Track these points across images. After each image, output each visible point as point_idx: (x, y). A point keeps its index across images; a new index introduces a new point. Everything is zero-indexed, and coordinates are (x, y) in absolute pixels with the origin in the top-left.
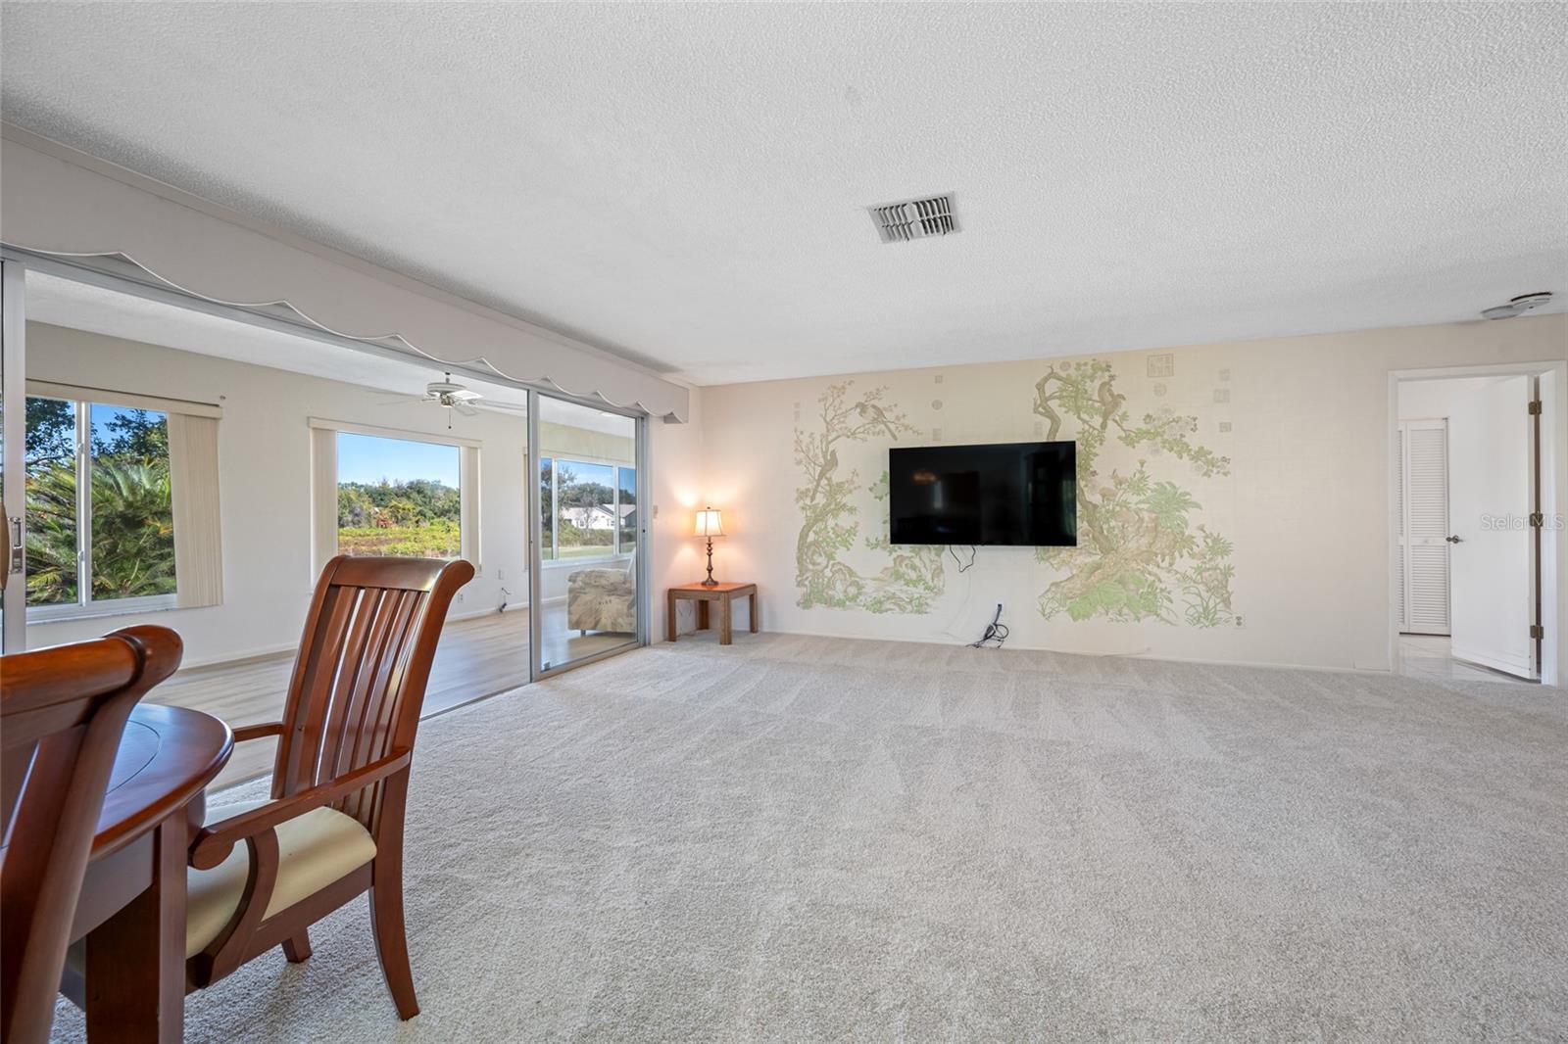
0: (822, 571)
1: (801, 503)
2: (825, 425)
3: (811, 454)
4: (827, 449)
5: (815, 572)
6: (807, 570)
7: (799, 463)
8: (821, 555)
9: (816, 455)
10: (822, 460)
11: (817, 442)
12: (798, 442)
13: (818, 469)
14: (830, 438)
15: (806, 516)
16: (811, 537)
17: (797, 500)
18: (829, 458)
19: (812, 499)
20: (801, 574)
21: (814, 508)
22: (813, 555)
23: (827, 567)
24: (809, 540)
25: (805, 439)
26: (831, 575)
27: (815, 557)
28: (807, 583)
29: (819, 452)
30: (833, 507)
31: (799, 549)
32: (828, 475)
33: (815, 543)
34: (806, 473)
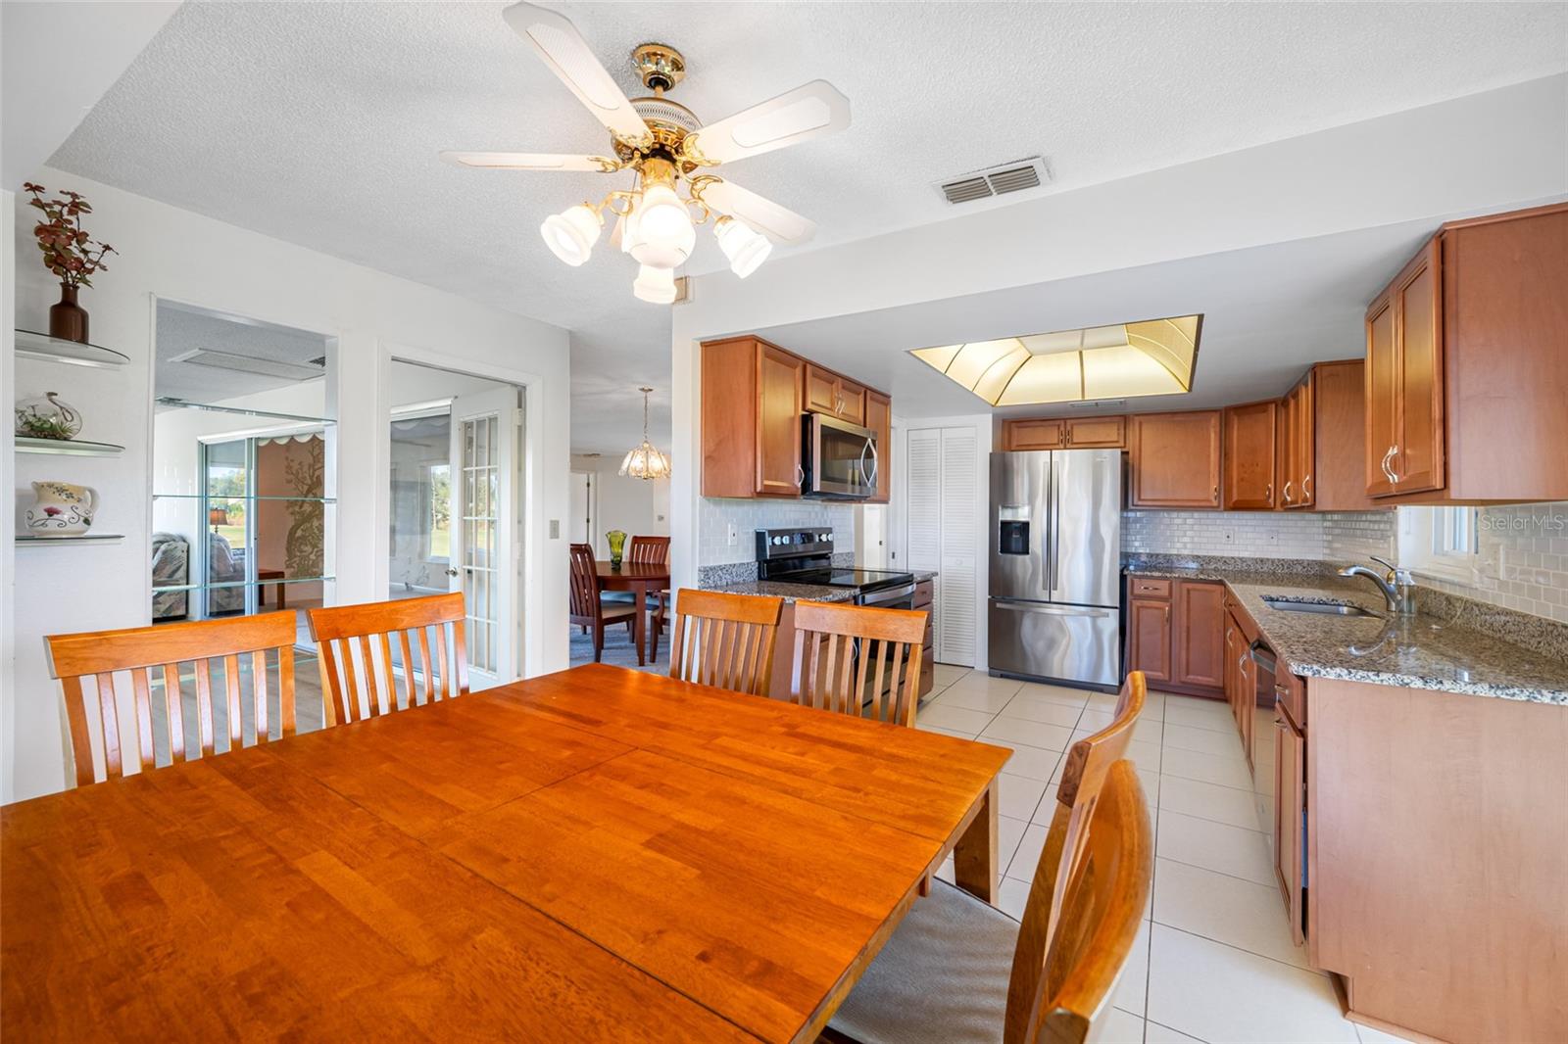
0: (308, 556)
1: (291, 510)
2: (311, 458)
3: (300, 475)
4: (314, 474)
5: (302, 558)
6: (295, 556)
7: (289, 482)
8: (306, 545)
9: (305, 478)
10: (309, 482)
11: (306, 468)
12: (289, 467)
13: (306, 488)
14: (316, 467)
15: (295, 519)
16: (299, 533)
17: (288, 507)
18: (315, 479)
19: (301, 507)
20: (290, 559)
21: (302, 514)
22: (300, 545)
23: (312, 553)
24: (297, 535)
25: (295, 466)
26: (314, 558)
27: (302, 547)
28: (294, 565)
29: (307, 476)
30: (317, 512)
31: (288, 542)
32: (314, 491)
33: (303, 537)
34: (295, 489)
